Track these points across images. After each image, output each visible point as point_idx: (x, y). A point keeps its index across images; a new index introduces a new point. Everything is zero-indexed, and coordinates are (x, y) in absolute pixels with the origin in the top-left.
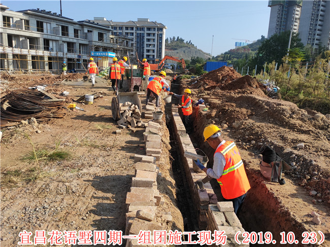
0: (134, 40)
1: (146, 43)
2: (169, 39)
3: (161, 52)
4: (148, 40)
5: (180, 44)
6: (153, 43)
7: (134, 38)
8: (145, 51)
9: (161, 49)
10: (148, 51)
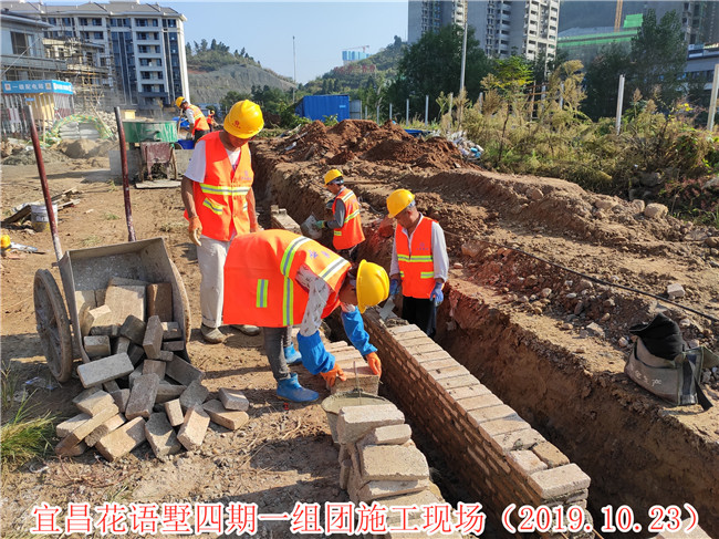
0: (107, 50)
1: (137, 55)
2: (193, 47)
3: (180, 78)
4: (144, 49)
5: (219, 57)
6: (157, 56)
7: (107, 45)
8: (138, 76)
9: (177, 69)
10: (146, 75)
